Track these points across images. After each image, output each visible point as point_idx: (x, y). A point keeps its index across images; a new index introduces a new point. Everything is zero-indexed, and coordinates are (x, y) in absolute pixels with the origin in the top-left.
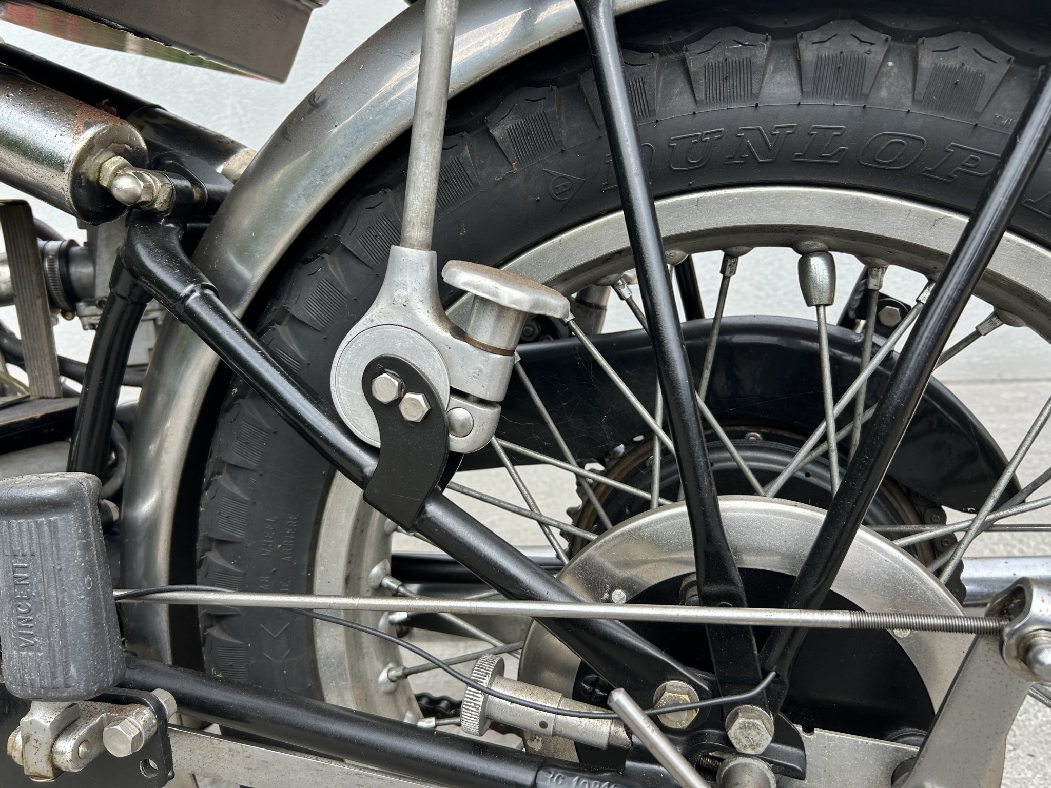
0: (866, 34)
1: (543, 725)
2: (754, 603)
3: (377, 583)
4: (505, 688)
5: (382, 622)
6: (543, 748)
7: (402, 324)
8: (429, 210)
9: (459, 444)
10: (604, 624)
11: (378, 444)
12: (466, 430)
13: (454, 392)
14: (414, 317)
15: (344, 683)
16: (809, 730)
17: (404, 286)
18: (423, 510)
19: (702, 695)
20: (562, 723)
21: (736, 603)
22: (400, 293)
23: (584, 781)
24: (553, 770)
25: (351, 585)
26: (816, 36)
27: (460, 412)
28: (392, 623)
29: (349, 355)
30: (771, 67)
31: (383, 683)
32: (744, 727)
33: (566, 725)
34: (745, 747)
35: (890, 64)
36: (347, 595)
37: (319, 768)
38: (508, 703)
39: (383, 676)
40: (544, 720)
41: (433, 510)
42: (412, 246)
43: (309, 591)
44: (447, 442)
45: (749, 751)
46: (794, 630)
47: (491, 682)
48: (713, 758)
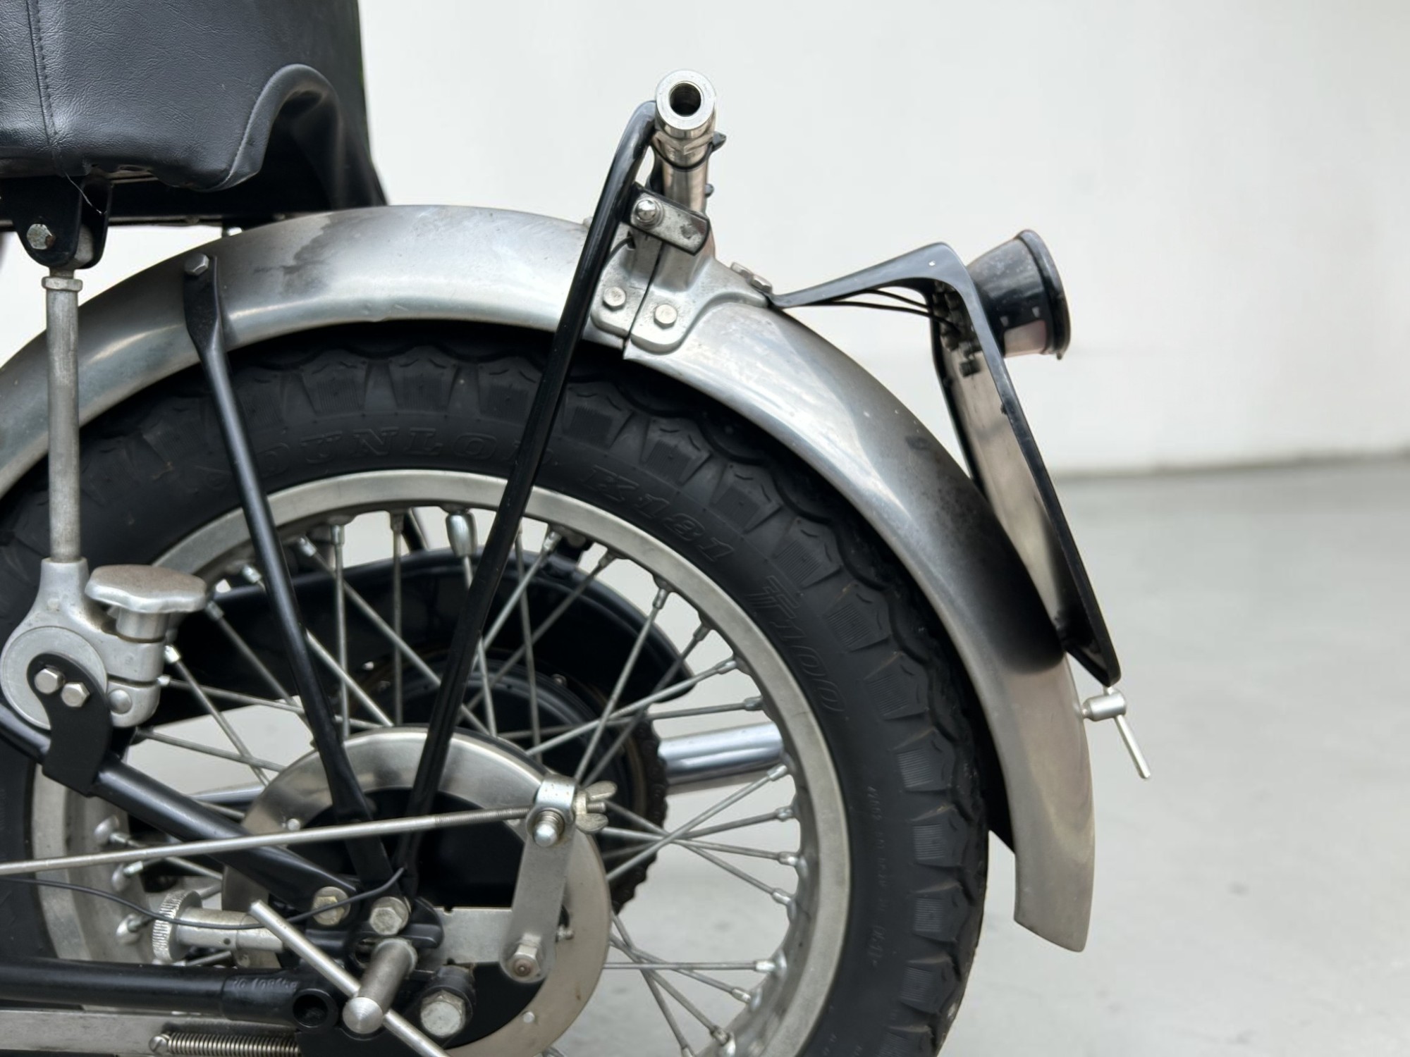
0: (441, 359)
1: (227, 941)
2: (379, 816)
3: (104, 840)
4: (193, 916)
5: (116, 876)
6: (251, 964)
7: (58, 625)
8: (72, 530)
9: (121, 720)
10: (267, 851)
11: (48, 726)
12: (125, 708)
13: (111, 678)
14: (67, 618)
15: (76, 940)
16: (449, 909)
17: (56, 595)
18: (96, 778)
19: (350, 893)
20: (243, 937)
21: (362, 818)
22: (53, 602)
23: (262, 981)
24: (237, 978)
25: (73, 844)
26: (402, 360)
27: (120, 693)
28: (128, 877)
29: (13, 655)
30: (371, 383)
31: (123, 936)
32: (380, 915)
33: (247, 938)
34: (383, 930)
35: (462, 382)
36: (70, 854)
37: (45, 1018)
38: (196, 929)
39: (123, 928)
40: (227, 937)
41: (110, 777)
42: (60, 561)
43: (29, 856)
44: (109, 719)
45: (387, 933)
46: (413, 834)
47: (179, 913)
48: (367, 943)
